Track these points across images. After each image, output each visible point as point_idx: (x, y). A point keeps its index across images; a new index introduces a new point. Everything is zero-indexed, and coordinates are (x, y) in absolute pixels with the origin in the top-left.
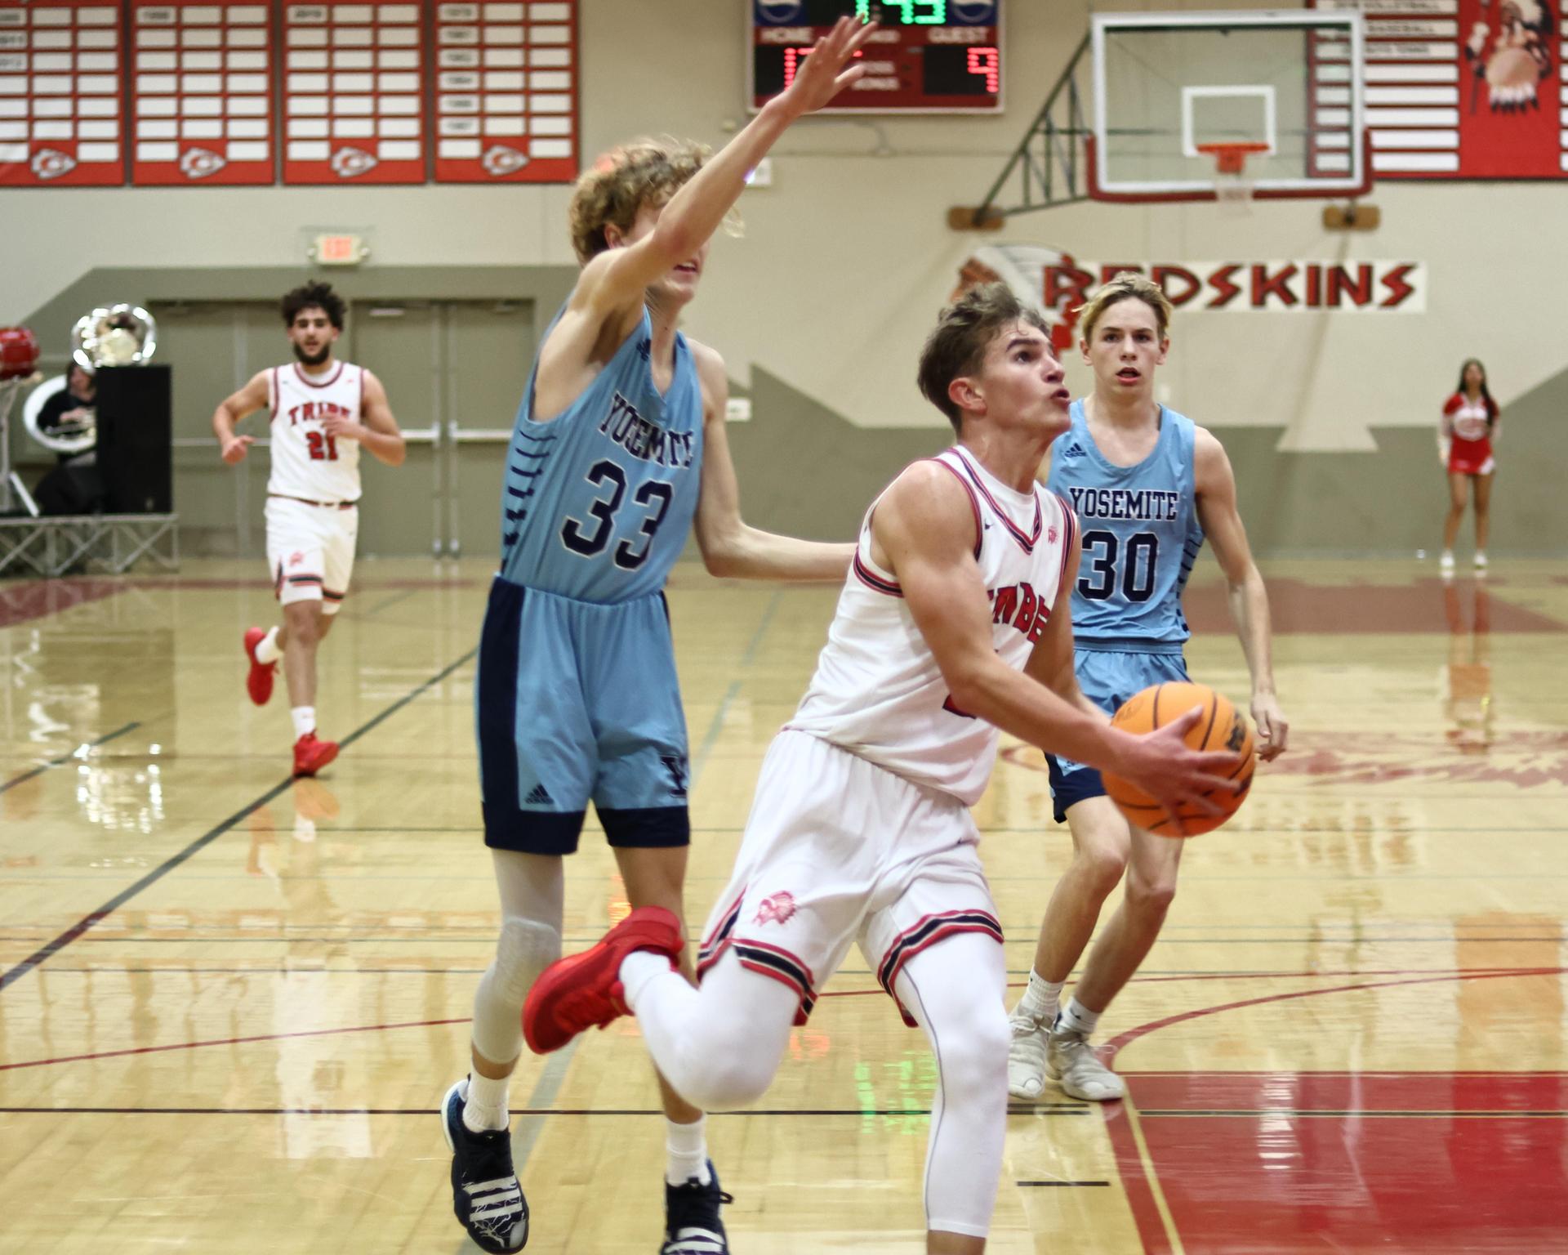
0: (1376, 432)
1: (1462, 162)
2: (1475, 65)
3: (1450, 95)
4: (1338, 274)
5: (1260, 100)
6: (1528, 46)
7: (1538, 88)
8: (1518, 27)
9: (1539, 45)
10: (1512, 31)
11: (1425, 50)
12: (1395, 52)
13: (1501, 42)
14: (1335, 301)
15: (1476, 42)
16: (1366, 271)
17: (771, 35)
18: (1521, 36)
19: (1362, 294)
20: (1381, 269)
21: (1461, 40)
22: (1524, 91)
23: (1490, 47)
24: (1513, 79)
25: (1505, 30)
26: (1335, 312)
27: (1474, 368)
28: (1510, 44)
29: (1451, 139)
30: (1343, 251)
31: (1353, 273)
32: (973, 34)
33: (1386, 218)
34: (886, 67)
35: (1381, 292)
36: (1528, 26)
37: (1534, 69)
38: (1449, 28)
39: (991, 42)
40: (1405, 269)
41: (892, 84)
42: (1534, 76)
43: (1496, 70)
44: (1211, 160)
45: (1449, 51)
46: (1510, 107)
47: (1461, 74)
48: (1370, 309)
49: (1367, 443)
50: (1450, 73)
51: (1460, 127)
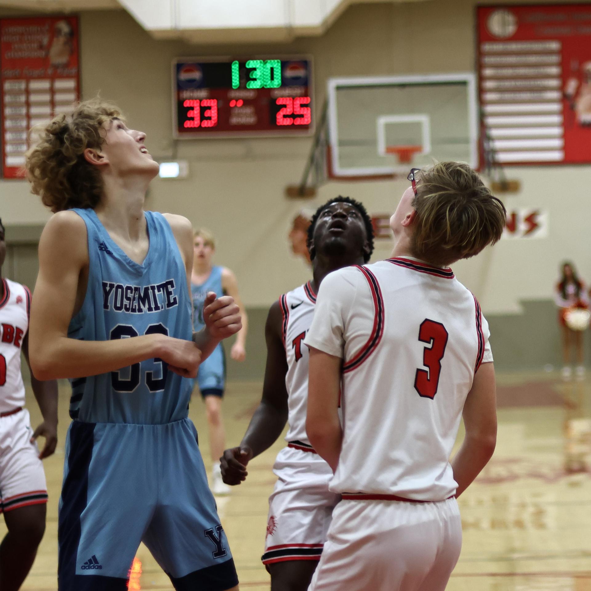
0: (523, 303)
1: (565, 154)
2: (570, 102)
3: (556, 119)
5: (418, 126)
12: (527, 97)
13: (586, 90)
15: (571, 90)
16: (514, 216)
17: (186, 94)
20: (522, 214)
21: (562, 88)
23: (578, 93)
25: (587, 83)
27: (569, 267)
29: (558, 143)
31: (508, 216)
32: (298, 91)
33: (523, 186)
34: (249, 110)
35: (522, 226)
38: (554, 83)
39: (306, 95)
40: (534, 215)
41: (251, 120)
43: (582, 104)
44: (393, 158)
45: (555, 95)
47: (563, 107)
48: (517, 235)
49: (517, 309)
50: (556, 107)
51: (565, 136)
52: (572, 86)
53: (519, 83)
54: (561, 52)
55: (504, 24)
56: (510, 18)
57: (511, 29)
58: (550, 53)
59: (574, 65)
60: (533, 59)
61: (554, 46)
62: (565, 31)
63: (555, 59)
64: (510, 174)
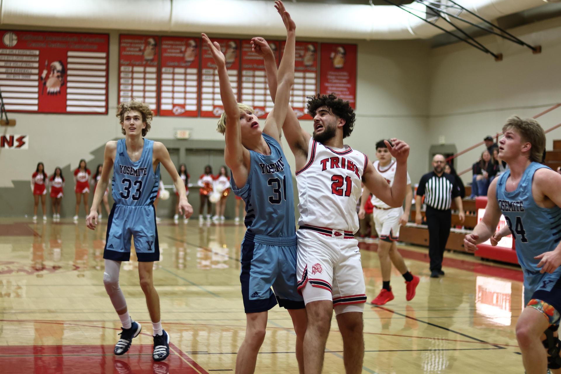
0: (14, 182)
1: (39, 108)
2: (43, 82)
3: (36, 90)
4: (4, 138)
6: (58, 77)
7: (61, 88)
8: (55, 72)
9: (62, 76)
10: (54, 73)
11: (30, 77)
12: (21, 77)
13: (51, 75)
14: (3, 145)
15: (44, 75)
16: (12, 138)
18: (56, 74)
19: (11, 144)
20: (16, 137)
21: (40, 74)
22: (57, 89)
23: (47, 77)
24: (54, 86)
25: (52, 73)
26: (3, 149)
27: (41, 166)
28: (53, 76)
29: (36, 102)
30: (5, 131)
31: (8, 138)
33: (18, 123)
35: (16, 143)
36: (58, 72)
37: (60, 84)
38: (36, 71)
40: (22, 138)
42: (60, 86)
43: (49, 83)
45: (36, 77)
46: (53, 94)
47: (39, 83)
48: (13, 148)
49: (12, 185)
50: (36, 84)
51: (39, 98)
52: (45, 72)
53: (18, 71)
54: (39, 56)
55: (11, 40)
56: (15, 37)
57: (15, 43)
58: (35, 56)
59: (46, 63)
60: (25, 59)
61: (37, 52)
62: (43, 45)
63: (37, 59)
64: (10, 116)
